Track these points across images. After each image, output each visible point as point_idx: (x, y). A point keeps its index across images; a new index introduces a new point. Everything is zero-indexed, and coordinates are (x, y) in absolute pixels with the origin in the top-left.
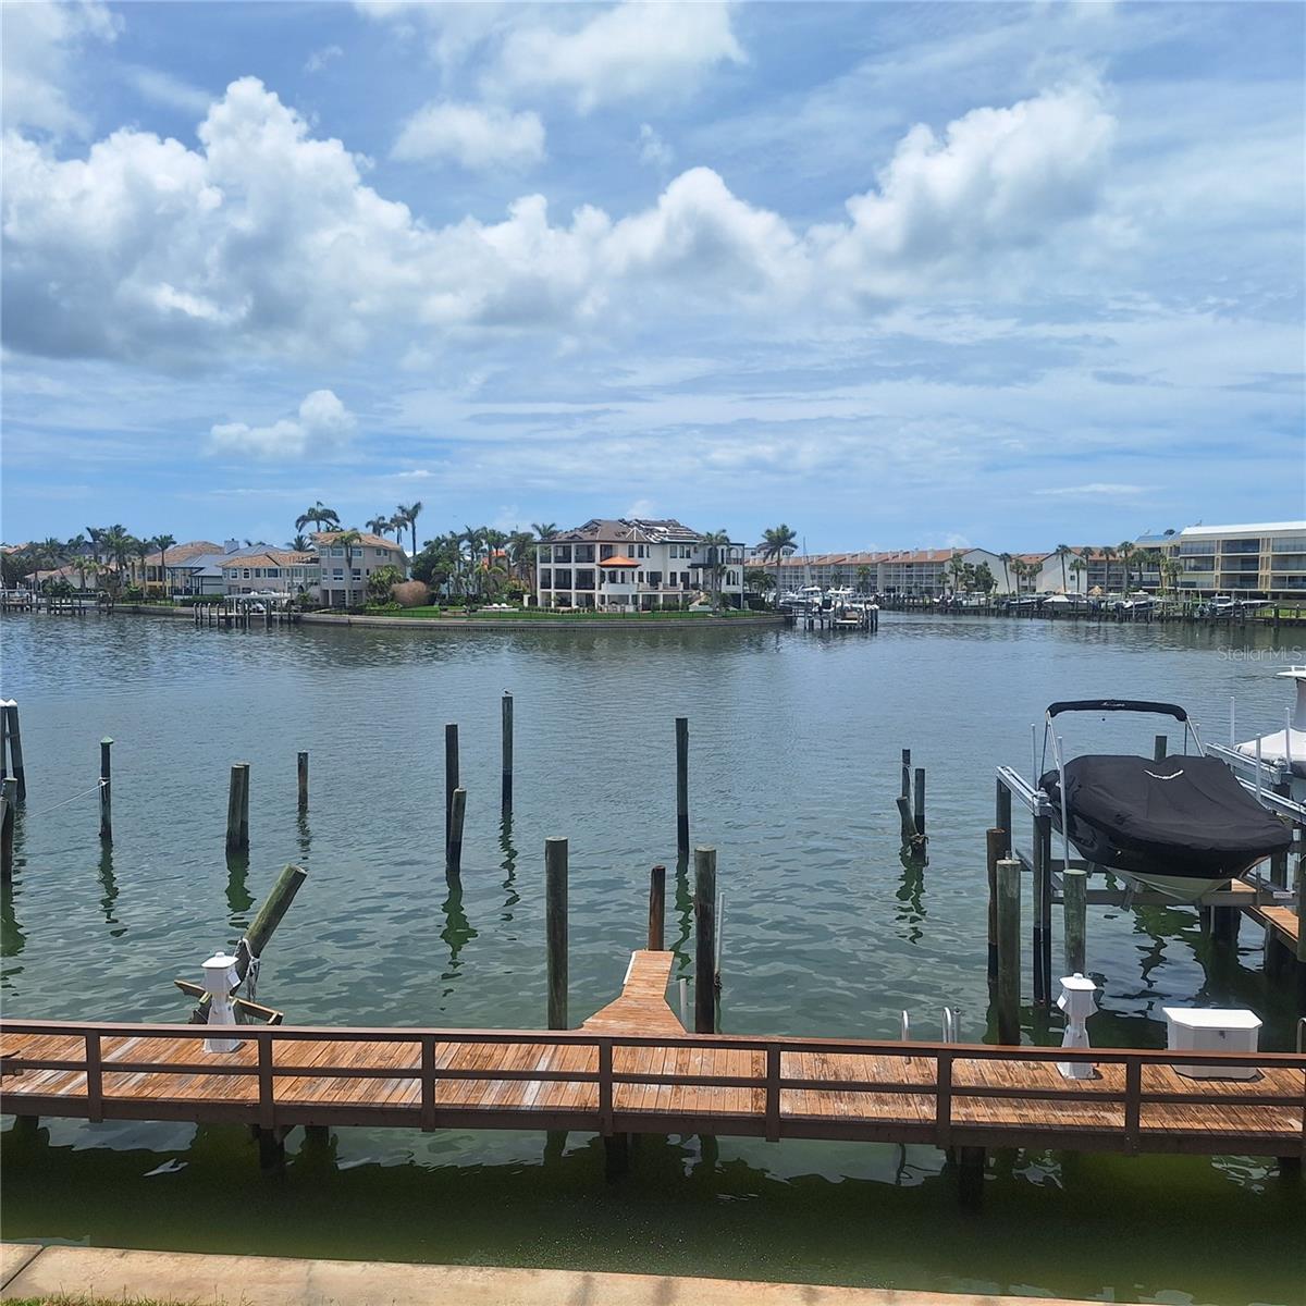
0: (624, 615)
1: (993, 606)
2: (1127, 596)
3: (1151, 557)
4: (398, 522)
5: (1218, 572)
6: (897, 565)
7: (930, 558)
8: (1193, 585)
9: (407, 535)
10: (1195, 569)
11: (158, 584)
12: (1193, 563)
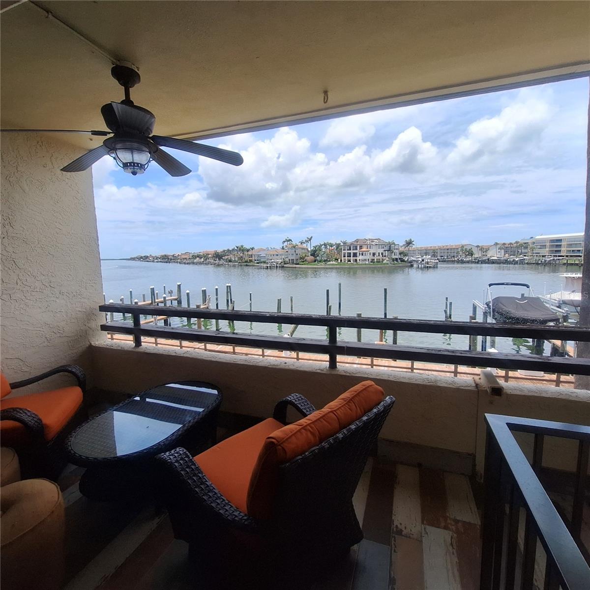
0: (366, 264)
1: (474, 260)
2: (517, 257)
3: (525, 245)
4: (307, 241)
5: (547, 249)
6: (444, 249)
7: (454, 247)
8: (539, 253)
9: (309, 244)
10: (540, 248)
11: (251, 259)
12: (539, 247)
